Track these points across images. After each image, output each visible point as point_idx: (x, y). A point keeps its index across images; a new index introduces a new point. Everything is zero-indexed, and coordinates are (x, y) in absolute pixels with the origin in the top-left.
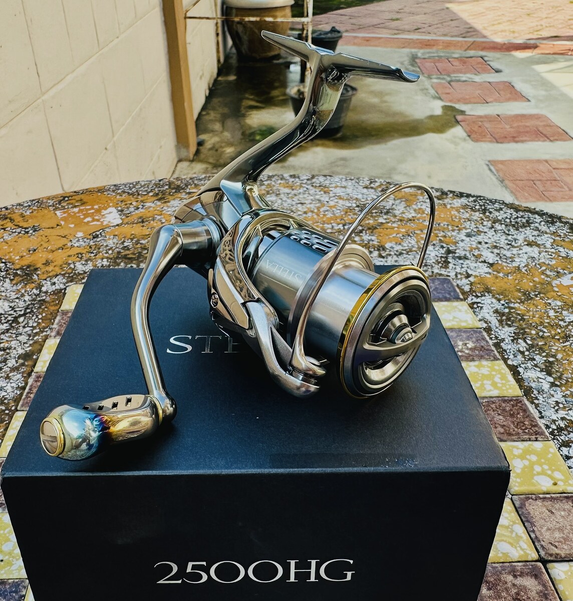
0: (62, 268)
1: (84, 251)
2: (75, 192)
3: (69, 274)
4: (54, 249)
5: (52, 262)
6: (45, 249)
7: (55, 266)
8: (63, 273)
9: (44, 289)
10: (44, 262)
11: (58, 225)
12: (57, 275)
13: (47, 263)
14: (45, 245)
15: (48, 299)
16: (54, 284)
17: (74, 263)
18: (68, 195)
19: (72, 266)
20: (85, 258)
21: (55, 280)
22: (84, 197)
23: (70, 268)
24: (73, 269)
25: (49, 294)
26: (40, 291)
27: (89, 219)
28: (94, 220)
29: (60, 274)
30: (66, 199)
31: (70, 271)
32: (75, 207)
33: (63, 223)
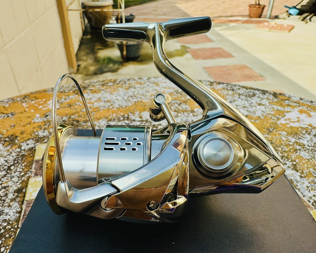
0: (31, 135)
1: (42, 124)
2: (31, 93)
3: (36, 138)
4: (25, 124)
5: (25, 132)
6: (20, 125)
7: (27, 134)
8: (32, 137)
9: (23, 148)
10: (21, 132)
11: (25, 111)
12: (29, 140)
13: (22, 133)
14: (19, 123)
15: (26, 154)
16: (28, 144)
17: (37, 131)
18: (28, 95)
19: (36, 133)
20: (43, 128)
21: (28, 142)
22: (37, 95)
23: (36, 135)
24: (37, 135)
25: (26, 151)
26: (21, 149)
27: (41, 107)
28: (44, 107)
29: (31, 139)
30: (27, 97)
31: (36, 136)
32: (32, 100)
33: (27, 110)
